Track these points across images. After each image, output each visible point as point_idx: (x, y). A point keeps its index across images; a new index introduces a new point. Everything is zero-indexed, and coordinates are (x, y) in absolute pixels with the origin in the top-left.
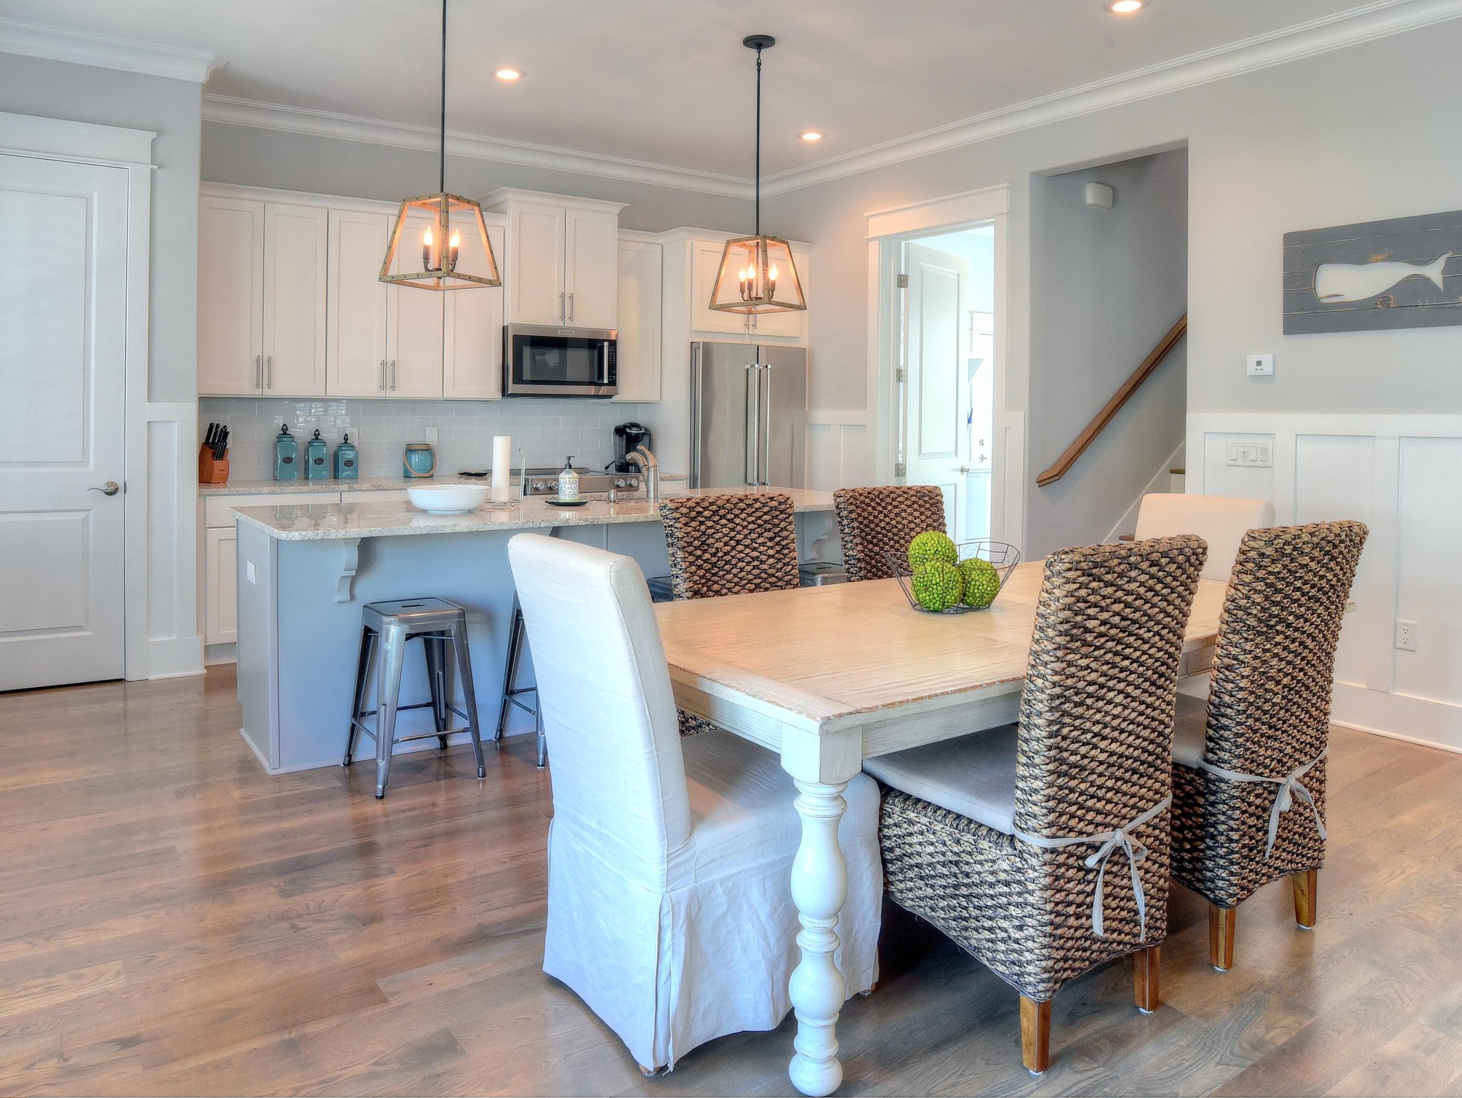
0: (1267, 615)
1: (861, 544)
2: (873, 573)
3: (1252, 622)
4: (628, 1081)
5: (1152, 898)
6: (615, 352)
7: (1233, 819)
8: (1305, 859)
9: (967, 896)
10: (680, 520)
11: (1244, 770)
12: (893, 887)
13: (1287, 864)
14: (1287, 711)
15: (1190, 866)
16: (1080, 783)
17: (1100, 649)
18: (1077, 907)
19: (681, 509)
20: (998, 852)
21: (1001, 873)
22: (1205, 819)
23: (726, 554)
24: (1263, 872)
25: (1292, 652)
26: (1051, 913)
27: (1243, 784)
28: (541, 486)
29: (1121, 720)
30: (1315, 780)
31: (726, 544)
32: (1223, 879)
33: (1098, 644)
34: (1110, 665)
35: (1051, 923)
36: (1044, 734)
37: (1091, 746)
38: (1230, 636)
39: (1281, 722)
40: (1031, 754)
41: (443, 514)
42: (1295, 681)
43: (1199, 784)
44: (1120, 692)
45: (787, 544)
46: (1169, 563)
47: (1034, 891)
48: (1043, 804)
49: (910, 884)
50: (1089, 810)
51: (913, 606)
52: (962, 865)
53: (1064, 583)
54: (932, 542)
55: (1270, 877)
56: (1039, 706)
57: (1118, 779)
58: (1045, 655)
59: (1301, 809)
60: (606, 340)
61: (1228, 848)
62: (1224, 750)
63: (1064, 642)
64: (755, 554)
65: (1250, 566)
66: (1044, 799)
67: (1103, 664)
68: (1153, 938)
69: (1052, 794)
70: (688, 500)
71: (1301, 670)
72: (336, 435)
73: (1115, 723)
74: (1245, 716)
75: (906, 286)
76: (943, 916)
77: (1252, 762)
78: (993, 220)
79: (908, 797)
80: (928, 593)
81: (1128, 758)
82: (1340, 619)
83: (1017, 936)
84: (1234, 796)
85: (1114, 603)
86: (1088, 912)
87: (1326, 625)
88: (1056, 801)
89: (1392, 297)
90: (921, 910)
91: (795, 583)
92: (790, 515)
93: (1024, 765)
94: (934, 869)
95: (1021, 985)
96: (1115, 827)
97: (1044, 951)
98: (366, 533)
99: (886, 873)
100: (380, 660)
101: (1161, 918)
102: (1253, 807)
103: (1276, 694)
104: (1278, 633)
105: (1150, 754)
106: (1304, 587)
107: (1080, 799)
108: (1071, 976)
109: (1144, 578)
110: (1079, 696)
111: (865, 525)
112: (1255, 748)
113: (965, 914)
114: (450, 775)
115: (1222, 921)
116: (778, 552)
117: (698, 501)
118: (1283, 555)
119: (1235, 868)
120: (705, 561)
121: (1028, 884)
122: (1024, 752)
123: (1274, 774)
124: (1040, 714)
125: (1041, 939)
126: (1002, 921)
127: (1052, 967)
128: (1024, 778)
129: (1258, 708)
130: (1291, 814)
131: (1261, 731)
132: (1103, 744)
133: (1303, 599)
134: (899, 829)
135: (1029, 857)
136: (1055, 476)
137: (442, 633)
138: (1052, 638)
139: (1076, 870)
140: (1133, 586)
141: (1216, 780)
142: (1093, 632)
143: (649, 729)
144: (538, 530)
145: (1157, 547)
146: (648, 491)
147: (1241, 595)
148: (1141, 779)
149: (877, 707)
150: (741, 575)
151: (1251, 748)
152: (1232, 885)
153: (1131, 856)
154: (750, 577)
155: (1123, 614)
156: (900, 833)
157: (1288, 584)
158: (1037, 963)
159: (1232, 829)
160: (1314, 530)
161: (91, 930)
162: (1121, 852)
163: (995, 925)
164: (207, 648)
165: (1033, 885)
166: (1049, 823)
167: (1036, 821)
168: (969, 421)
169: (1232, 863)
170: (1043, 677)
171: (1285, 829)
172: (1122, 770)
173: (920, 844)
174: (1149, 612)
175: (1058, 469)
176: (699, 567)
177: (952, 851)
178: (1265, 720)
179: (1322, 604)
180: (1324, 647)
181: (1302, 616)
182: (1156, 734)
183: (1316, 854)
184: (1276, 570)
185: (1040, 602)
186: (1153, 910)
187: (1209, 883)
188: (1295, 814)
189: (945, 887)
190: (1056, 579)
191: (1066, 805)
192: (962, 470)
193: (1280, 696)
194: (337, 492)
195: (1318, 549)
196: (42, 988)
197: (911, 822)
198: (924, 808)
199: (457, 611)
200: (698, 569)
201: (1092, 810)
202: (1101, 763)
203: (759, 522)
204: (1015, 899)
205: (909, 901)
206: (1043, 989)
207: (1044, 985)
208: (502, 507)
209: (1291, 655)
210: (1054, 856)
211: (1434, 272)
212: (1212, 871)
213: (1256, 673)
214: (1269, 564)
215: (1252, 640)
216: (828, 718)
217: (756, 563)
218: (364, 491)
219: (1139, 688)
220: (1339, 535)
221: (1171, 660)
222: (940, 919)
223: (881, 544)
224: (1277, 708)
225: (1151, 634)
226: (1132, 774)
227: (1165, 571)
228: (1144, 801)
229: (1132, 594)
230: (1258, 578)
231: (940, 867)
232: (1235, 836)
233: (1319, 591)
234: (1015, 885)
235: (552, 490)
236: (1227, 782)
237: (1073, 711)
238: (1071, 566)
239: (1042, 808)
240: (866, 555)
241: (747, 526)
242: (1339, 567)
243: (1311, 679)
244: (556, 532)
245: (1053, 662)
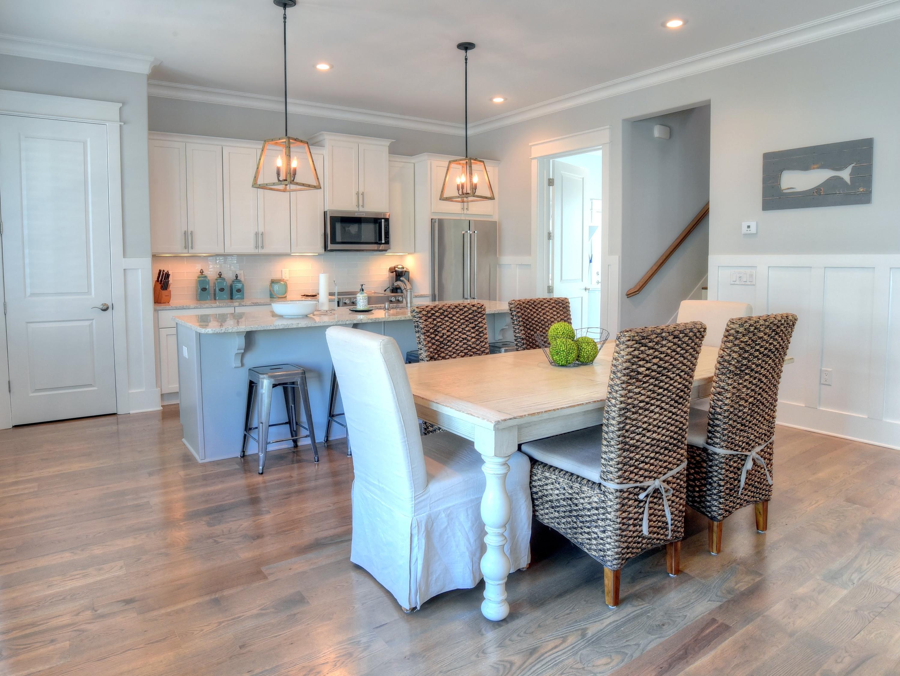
0: (740, 364)
1: (524, 330)
2: (530, 346)
3: (732, 368)
4: (396, 615)
5: (676, 516)
6: (388, 225)
7: (721, 474)
8: (761, 495)
9: (576, 516)
10: (422, 318)
11: (727, 448)
12: (538, 513)
13: (751, 498)
14: (751, 416)
15: (699, 500)
16: (636, 455)
17: (646, 383)
18: (634, 521)
19: (423, 312)
20: (592, 492)
21: (594, 503)
22: (707, 475)
23: (448, 336)
24: (737, 502)
25: (754, 384)
26: (620, 523)
27: (727, 456)
28: (347, 301)
29: (658, 421)
30: (767, 453)
31: (448, 331)
32: (716, 506)
33: (645, 380)
34: (652, 392)
35: (620, 529)
36: (616, 429)
37: (642, 435)
38: (720, 376)
39: (748, 422)
40: (609, 440)
41: (293, 317)
42: (756, 400)
43: (704, 456)
44: (658, 406)
45: (482, 331)
46: (684, 336)
47: (611, 512)
48: (616, 466)
49: (547, 511)
50: (641, 469)
51: (551, 363)
52: (573, 499)
53: (626, 348)
54: (561, 328)
55: (741, 505)
56: (613, 414)
57: (657, 453)
58: (616, 387)
59: (759, 469)
60: (383, 218)
61: (718, 489)
62: (717, 438)
63: (626, 380)
64: (464, 336)
65: (731, 338)
66: (616, 463)
67: (648, 391)
68: (676, 537)
69: (621, 460)
70: (427, 307)
71: (759, 394)
72: (231, 275)
73: (655, 423)
74: (728, 419)
75: (553, 185)
76: (564, 527)
77: (732, 443)
78: (601, 147)
79: (545, 465)
80: (558, 356)
81: (662, 442)
82: (782, 367)
83: (602, 536)
84: (722, 462)
85: (654, 358)
86: (640, 523)
87: (773, 370)
88: (623, 465)
89: (822, 189)
90: (553, 524)
91: (487, 352)
92: (484, 315)
93: (605, 446)
94: (559, 502)
95: (604, 561)
96: (655, 478)
97: (616, 544)
98: (248, 329)
99: (534, 506)
100: (259, 398)
101: (681, 527)
102: (732, 468)
103: (745, 407)
104: (746, 374)
105: (675, 439)
106: (760, 349)
107: (636, 463)
108: (631, 556)
109: (670, 344)
110: (635, 408)
111: (526, 319)
112: (734, 436)
113: (575, 525)
114: (299, 461)
115: (715, 528)
116: (477, 335)
117: (432, 307)
118: (749, 332)
119: (722, 500)
120: (437, 341)
121: (608, 508)
122: (605, 439)
123: (744, 450)
124: (614, 418)
125: (615, 537)
126: (594, 528)
127: (621, 552)
128: (605, 453)
129: (735, 415)
130: (753, 471)
131: (737, 427)
132: (648, 434)
133: (760, 356)
134: (540, 482)
135: (608, 494)
136: (637, 291)
137: (293, 383)
138: (620, 378)
139: (633, 501)
140: (664, 349)
141: (713, 454)
142: (643, 374)
143: (403, 430)
144: (346, 325)
145: (678, 328)
146: (407, 303)
147: (726, 354)
148: (670, 453)
149: (525, 415)
150: (457, 348)
151: (731, 436)
152: (720, 509)
153: (663, 493)
154: (462, 349)
155: (659, 364)
156: (541, 484)
157: (752, 348)
158: (612, 550)
159: (721, 480)
160: (766, 318)
161: (106, 545)
162: (659, 492)
163: (590, 531)
164: (162, 395)
165: (610, 509)
166: (619, 476)
167: (612, 475)
168: (591, 261)
169: (720, 498)
170: (615, 398)
171: (750, 479)
172: (659, 448)
173: (552, 489)
174: (673, 363)
175: (638, 287)
176: (433, 344)
177: (568, 493)
178: (739, 421)
179: (771, 358)
180: (772, 382)
181: (760, 365)
182: (678, 429)
183: (767, 493)
184: (745, 340)
185: (614, 358)
186: (676, 522)
187: (708, 509)
188: (756, 471)
189: (565, 512)
190: (622, 346)
191: (628, 466)
192: (586, 289)
193: (747, 408)
194: (233, 307)
195: (769, 329)
196: (81, 575)
197: (547, 478)
198: (554, 470)
199: (300, 371)
200: (433, 345)
201: (642, 469)
202: (647, 444)
203: (467, 318)
204: (602, 516)
205: (546, 520)
206: (616, 563)
207: (616, 561)
208: (325, 313)
209: (754, 386)
210: (622, 493)
211: (846, 174)
212: (710, 502)
213: (734, 396)
214: (741, 337)
215: (732, 378)
216: (499, 422)
217: (465, 341)
218: (247, 306)
219: (669, 404)
220: (780, 321)
221: (686, 389)
222: (562, 528)
223: (535, 330)
224: (746, 415)
225: (674, 375)
226: (665, 450)
227: (682, 341)
228: (671, 465)
229: (664, 353)
230: (735, 345)
231: (562, 501)
232: (722, 483)
233: (769, 351)
234: (601, 509)
235: (354, 303)
236: (718, 455)
237: (631, 417)
238: (630, 338)
239: (615, 468)
240: (527, 336)
241: (460, 321)
242: (780, 338)
243: (765, 399)
244: (355, 326)
245: (620, 390)
